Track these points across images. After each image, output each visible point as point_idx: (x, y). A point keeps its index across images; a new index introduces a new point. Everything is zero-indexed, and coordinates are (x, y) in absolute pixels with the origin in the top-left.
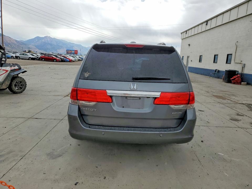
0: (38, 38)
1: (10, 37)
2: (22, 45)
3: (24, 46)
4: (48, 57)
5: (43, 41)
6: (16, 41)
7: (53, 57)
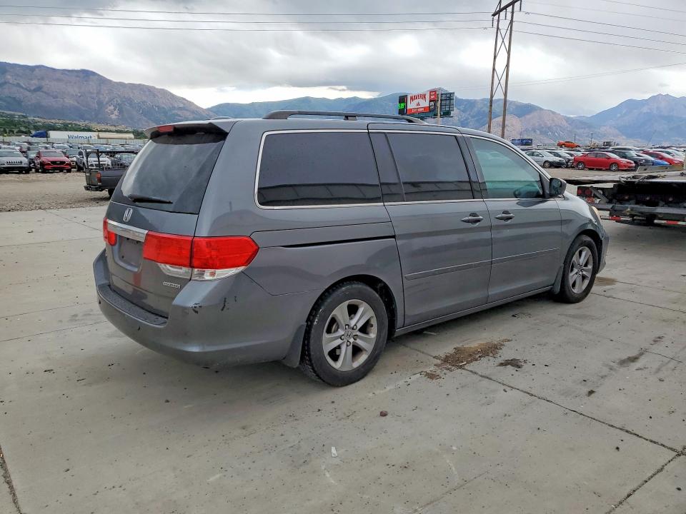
0: (630, 105)
1: (553, 113)
2: (582, 128)
3: (587, 130)
4: (596, 157)
5: (645, 111)
6: (568, 119)
7: (609, 158)
